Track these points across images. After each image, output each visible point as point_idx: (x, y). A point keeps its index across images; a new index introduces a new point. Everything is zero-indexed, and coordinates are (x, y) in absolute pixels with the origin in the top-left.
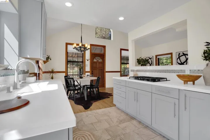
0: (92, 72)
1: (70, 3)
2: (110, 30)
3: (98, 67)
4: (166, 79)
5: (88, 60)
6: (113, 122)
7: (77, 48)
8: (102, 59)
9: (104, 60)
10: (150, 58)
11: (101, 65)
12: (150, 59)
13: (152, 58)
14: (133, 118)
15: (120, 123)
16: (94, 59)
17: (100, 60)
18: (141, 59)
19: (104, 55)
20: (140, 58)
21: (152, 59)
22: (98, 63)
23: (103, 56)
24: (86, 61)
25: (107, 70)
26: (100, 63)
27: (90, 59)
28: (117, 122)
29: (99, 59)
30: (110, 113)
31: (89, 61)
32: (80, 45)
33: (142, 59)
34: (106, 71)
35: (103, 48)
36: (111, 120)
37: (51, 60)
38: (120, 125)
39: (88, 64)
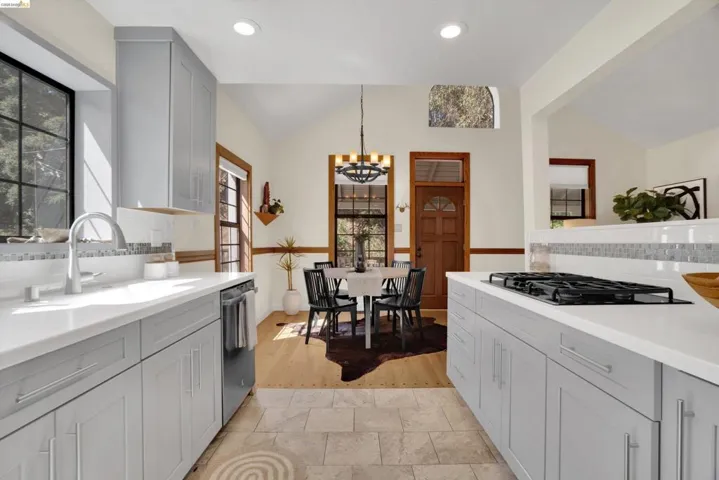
0: (418, 249)
1: (246, 22)
2: (490, 88)
3: (439, 231)
4: (666, 295)
5: (402, 210)
6: (401, 451)
7: (345, 170)
8: (456, 205)
9: (464, 207)
10: (691, 191)
11: (450, 227)
12: (688, 196)
13: (697, 189)
14: (493, 454)
15: (425, 462)
16: (424, 203)
17: (451, 208)
18: (634, 195)
19: (463, 188)
20: (628, 192)
21: (699, 195)
22: (439, 221)
23: (459, 193)
24: (397, 212)
25: (473, 245)
26: (446, 217)
27: (409, 204)
28: (418, 452)
29: (442, 205)
30: (417, 408)
31: (407, 210)
32: (354, 158)
33: (644, 196)
34: (472, 247)
35: (461, 162)
36: (401, 440)
37: (282, 212)
38: (418, 470)
39: (402, 221)
